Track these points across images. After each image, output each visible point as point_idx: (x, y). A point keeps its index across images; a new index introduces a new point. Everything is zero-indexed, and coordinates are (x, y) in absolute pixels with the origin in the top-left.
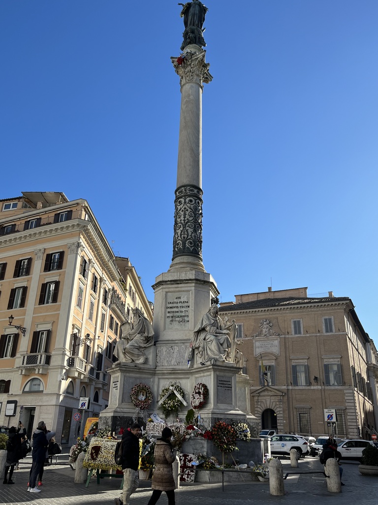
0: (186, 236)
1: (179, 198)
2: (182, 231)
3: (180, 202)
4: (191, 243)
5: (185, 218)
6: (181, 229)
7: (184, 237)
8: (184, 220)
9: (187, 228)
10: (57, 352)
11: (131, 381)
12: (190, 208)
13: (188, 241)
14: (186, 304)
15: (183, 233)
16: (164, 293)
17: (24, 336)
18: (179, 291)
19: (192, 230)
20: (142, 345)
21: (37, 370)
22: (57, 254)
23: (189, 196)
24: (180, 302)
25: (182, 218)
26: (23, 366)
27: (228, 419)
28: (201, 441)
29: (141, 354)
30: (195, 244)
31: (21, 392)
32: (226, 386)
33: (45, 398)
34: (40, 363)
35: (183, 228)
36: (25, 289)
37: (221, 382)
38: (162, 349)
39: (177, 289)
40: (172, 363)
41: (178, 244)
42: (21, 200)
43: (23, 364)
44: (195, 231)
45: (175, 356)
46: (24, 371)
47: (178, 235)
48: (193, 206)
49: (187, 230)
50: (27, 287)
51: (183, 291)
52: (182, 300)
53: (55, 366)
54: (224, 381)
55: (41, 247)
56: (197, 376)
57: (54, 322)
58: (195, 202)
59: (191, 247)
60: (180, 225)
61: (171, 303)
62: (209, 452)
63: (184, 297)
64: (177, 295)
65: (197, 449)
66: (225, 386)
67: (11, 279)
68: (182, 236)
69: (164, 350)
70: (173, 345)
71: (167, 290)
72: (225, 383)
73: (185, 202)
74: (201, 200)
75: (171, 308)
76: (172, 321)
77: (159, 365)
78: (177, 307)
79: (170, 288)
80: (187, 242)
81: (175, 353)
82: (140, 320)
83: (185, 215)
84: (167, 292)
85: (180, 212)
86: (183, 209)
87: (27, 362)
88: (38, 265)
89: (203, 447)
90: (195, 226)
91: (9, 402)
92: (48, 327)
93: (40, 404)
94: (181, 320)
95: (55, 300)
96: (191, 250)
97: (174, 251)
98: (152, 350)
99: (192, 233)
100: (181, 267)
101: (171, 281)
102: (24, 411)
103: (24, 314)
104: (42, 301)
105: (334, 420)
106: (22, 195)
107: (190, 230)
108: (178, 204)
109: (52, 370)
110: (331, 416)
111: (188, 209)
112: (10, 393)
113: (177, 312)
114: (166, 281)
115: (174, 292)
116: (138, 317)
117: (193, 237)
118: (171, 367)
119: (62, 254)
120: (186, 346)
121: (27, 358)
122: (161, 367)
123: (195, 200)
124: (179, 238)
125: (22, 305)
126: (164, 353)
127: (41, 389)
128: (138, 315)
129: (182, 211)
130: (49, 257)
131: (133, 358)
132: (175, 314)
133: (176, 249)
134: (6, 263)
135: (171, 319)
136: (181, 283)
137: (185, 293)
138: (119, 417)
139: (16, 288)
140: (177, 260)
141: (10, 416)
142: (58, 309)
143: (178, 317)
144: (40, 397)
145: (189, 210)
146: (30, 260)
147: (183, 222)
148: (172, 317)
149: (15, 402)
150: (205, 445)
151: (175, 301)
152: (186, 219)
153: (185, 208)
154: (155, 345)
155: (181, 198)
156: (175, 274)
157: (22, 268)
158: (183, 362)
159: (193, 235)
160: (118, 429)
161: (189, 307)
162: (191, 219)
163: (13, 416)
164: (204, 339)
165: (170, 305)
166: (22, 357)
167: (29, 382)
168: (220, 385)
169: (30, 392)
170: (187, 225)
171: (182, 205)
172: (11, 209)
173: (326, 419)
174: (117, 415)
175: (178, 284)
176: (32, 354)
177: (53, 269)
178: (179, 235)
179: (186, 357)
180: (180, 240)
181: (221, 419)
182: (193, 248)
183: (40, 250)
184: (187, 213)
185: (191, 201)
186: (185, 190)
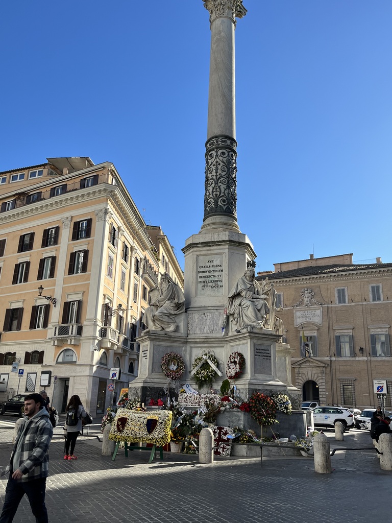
0: (218, 193)
1: (210, 151)
2: (213, 188)
3: (211, 155)
4: (224, 201)
5: (216, 173)
6: (213, 185)
7: (216, 195)
8: (216, 176)
9: (220, 184)
10: (88, 323)
11: (161, 350)
12: (223, 162)
13: (221, 198)
14: (219, 268)
15: (215, 190)
16: (195, 256)
17: (55, 306)
18: (211, 254)
19: (225, 186)
20: (173, 312)
21: (69, 341)
22: (85, 222)
23: (222, 148)
24: (212, 266)
25: (214, 173)
26: (55, 337)
27: (266, 390)
28: (237, 413)
29: (171, 321)
30: (228, 202)
31: (54, 363)
32: (265, 354)
33: (78, 369)
34: (72, 334)
35: (215, 184)
36: (54, 259)
37: (259, 351)
38: (194, 317)
39: (209, 252)
40: (205, 331)
41: (209, 203)
42: (46, 167)
43: (55, 335)
44: (228, 187)
45: (208, 324)
46: (56, 342)
47: (209, 192)
48: (225, 159)
49: (219, 187)
50: (55, 257)
51: (216, 254)
52: (215, 263)
53: (87, 337)
54: (263, 350)
55: (68, 214)
56: (232, 344)
57: (84, 292)
58: (228, 155)
59: (224, 205)
60: (211, 181)
61: (202, 267)
62: (246, 424)
63: (216, 261)
64: (209, 258)
65: (233, 422)
66: (263, 354)
67: (39, 249)
68: (214, 193)
69: (196, 317)
70: (206, 311)
71: (198, 253)
72: (263, 351)
73: (217, 155)
74: (235, 152)
75: (203, 272)
76: (204, 286)
77: (191, 333)
78: (210, 271)
79: (201, 251)
80: (219, 201)
81: (208, 321)
82: (169, 285)
83: (217, 169)
84: (198, 256)
85: (212, 166)
86: (214, 163)
87: (59, 333)
88: (66, 234)
89: (239, 420)
90: (228, 182)
91: (43, 373)
92: (78, 297)
93: (74, 374)
94: (214, 285)
95: (84, 269)
96: (225, 208)
97: (205, 210)
98: (183, 317)
99: (225, 190)
100: (213, 228)
101: (202, 243)
102: (58, 382)
103: (54, 285)
104: (71, 271)
105: (385, 391)
106: (47, 162)
107: (223, 187)
108: (209, 158)
109: (84, 341)
110: (382, 387)
111: (220, 162)
112: (44, 364)
113: (210, 277)
114: (197, 244)
115: (206, 255)
116: (167, 283)
117: (226, 194)
118: (204, 335)
119: (89, 221)
120: (220, 313)
121: (59, 329)
122: (193, 335)
123: (229, 152)
124: (211, 196)
125: (52, 275)
126: (197, 320)
127: (74, 360)
128: (167, 281)
129: (214, 165)
130: (77, 225)
131: (163, 326)
132: (207, 279)
133: (208, 208)
134: (34, 233)
135: (203, 284)
136: (213, 246)
137: (218, 256)
138: (149, 387)
139: (45, 258)
140: (209, 220)
141: (45, 386)
142: (88, 278)
143: (211, 282)
144: (74, 368)
145: (222, 164)
146: (57, 229)
147: (214, 177)
148: (204, 282)
149: (49, 373)
150: (242, 418)
151: (208, 264)
152: (218, 174)
153: (217, 162)
154: (186, 312)
155: (212, 150)
156: (207, 235)
157: (50, 238)
158: (216, 330)
159: (226, 192)
160: (148, 400)
161: (222, 271)
162: (224, 173)
163: (48, 386)
164: (240, 305)
165: (202, 270)
166: (54, 328)
167: (62, 353)
168: (257, 354)
169: (63, 363)
170: (219, 181)
171: (214, 159)
172: (37, 177)
173: (376, 391)
174: (146, 385)
175: (210, 246)
176: (64, 325)
177: (81, 238)
178: (211, 193)
179: (220, 325)
180: (211, 198)
181: (259, 390)
182: (226, 206)
183: (67, 218)
184: (219, 167)
185: (223, 153)
186: (217, 142)
